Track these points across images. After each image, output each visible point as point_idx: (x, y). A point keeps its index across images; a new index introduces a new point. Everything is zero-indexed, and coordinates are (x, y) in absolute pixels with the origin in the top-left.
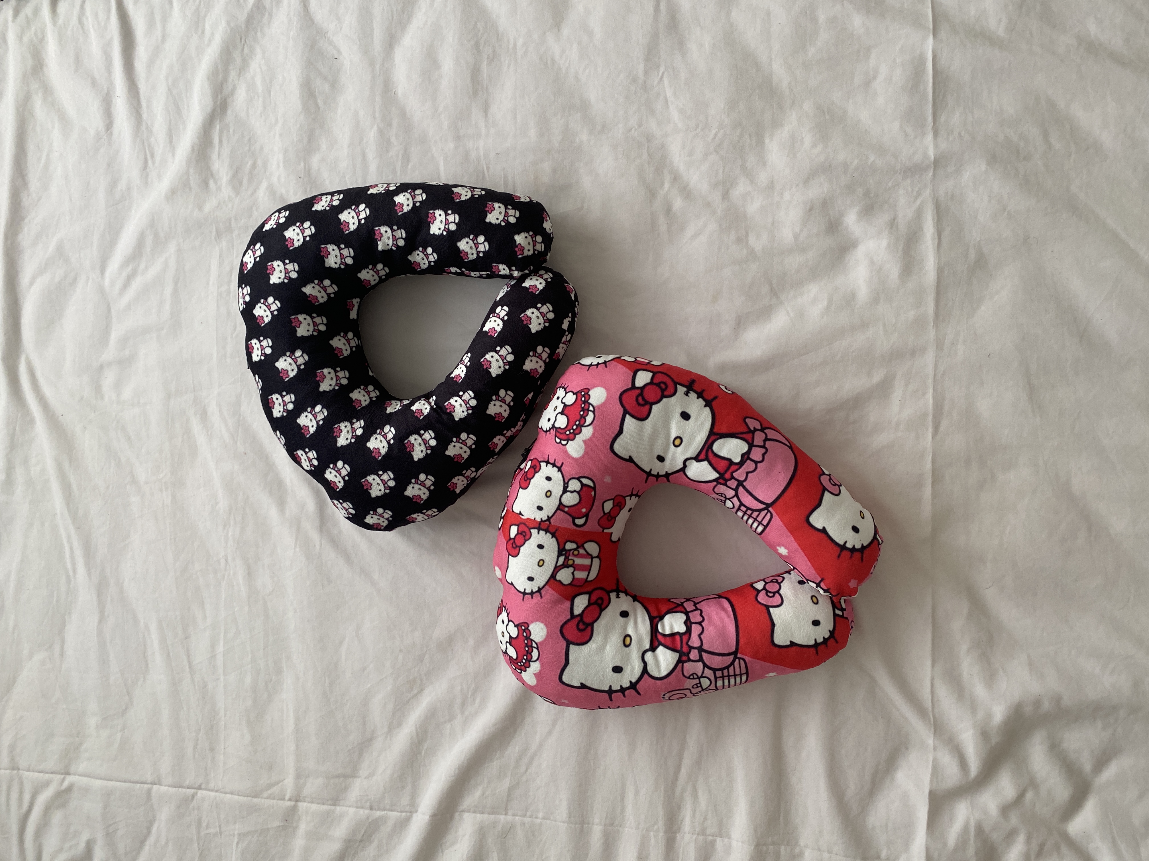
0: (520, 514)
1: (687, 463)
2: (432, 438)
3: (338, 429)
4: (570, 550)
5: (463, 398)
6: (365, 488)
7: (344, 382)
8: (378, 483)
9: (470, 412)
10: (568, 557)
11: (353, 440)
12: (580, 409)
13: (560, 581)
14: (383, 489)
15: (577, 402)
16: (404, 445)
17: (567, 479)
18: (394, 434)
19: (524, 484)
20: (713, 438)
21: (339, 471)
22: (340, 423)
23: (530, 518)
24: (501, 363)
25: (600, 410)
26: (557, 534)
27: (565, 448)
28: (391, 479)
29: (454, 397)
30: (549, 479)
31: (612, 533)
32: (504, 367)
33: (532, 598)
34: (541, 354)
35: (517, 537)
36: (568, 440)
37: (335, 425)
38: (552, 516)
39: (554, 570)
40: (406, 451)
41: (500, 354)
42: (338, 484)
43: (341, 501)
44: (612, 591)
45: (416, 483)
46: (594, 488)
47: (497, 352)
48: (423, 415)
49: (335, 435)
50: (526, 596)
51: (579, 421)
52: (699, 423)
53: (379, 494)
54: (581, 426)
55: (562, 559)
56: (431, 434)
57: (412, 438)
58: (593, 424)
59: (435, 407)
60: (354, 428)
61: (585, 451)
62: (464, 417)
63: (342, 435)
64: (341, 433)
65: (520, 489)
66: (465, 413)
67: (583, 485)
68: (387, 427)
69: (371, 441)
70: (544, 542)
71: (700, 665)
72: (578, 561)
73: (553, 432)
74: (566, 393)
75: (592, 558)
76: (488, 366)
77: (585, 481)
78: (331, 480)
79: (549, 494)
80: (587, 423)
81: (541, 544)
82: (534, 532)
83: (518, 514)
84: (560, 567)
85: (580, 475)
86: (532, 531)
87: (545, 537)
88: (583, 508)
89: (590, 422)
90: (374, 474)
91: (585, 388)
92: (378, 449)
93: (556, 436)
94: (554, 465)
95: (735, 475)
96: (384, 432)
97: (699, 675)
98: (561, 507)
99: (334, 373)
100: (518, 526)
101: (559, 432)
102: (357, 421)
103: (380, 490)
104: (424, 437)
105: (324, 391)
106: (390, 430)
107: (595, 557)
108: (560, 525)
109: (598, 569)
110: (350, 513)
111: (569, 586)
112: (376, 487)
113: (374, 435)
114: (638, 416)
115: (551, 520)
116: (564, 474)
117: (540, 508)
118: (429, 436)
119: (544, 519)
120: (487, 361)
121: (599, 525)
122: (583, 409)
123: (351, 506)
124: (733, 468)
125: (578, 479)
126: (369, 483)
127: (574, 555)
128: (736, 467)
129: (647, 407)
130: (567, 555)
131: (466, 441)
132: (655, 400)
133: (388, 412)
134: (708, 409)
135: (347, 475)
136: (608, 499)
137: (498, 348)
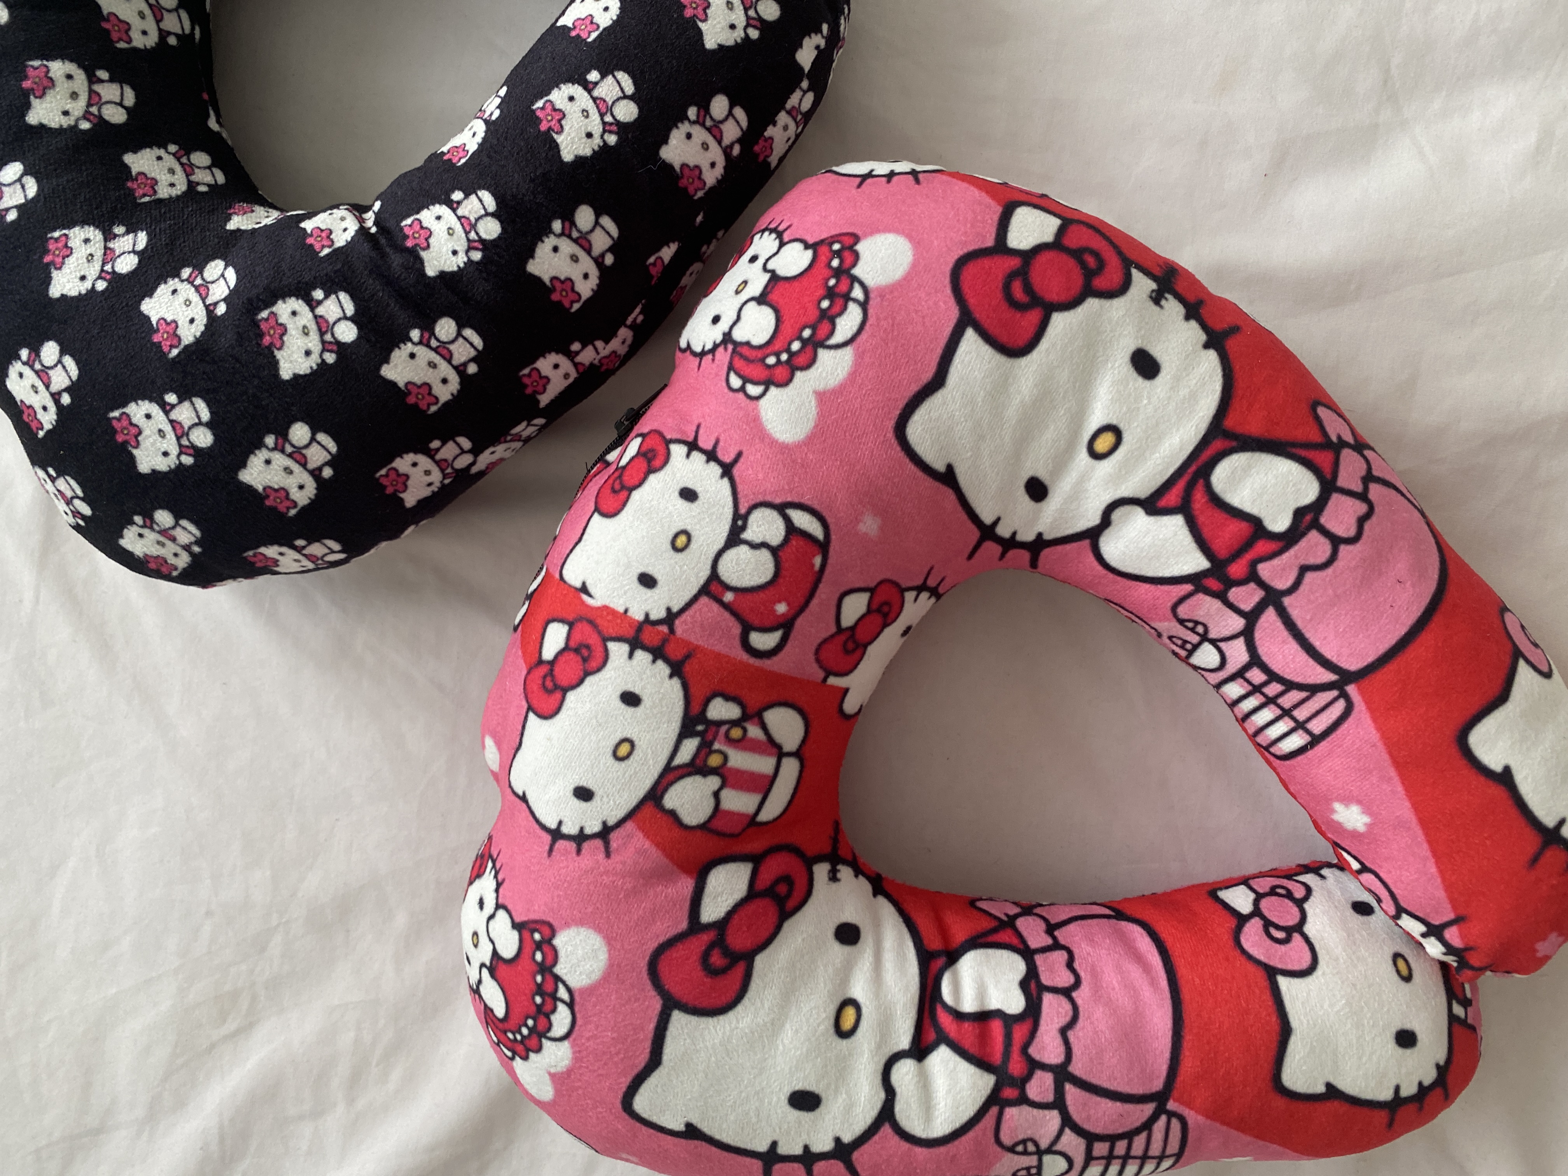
0: (584, 589)
1: (1116, 515)
2: (345, 318)
3: (60, 245)
4: (719, 723)
5: (460, 212)
6: (120, 438)
7: (116, 115)
8: (160, 431)
9: (477, 256)
10: (711, 743)
11: (101, 286)
12: (821, 292)
13: (673, 814)
14: (174, 450)
15: (814, 271)
16: (256, 324)
17: (746, 505)
18: (232, 286)
19: (609, 503)
20: (1218, 444)
21: (43, 374)
22: (69, 228)
23: (612, 605)
24: (595, 124)
25: (885, 303)
26: (687, 668)
27: (756, 409)
28: (200, 423)
29: (433, 204)
30: (689, 495)
31: (846, 691)
32: (602, 137)
33: (579, 852)
34: (722, 122)
35: (562, 659)
36: (767, 384)
37: (54, 230)
38: (683, 610)
39: (662, 776)
40: (259, 345)
41: (596, 93)
42: (41, 415)
43: (51, 471)
44: (820, 859)
45: (279, 448)
46: (824, 547)
47: (588, 87)
48: (330, 247)
49: (47, 259)
50: (561, 844)
51: (814, 328)
52: (1184, 392)
53: (163, 465)
54: (815, 345)
55: (690, 746)
56: (345, 306)
57: (284, 309)
58: (855, 344)
59: (374, 230)
60: (113, 250)
61: (816, 426)
62: (455, 269)
63: (71, 263)
64: (68, 256)
65: (596, 515)
66: (461, 259)
67: (790, 528)
68: (216, 266)
69: (155, 295)
70: (643, 688)
71: (1053, 1119)
72: (739, 760)
73: (723, 356)
74: (782, 245)
75: (781, 754)
76: (553, 123)
77: (801, 519)
78: (22, 401)
79: (681, 541)
80: (839, 336)
81: (632, 690)
82: (618, 650)
83: (576, 589)
84: (680, 772)
85: (789, 499)
86: (612, 646)
87: (648, 672)
88: (780, 602)
89: (849, 335)
90: (151, 401)
91: (844, 231)
92: (173, 325)
93: (731, 368)
94: (711, 456)
95: (1265, 570)
96: (203, 279)
97: (1044, 1144)
98: (714, 587)
99: (86, 83)
100: (571, 625)
101: (741, 356)
102: (128, 232)
103: (166, 454)
104: (320, 311)
105: (42, 126)
106: (223, 275)
107: (789, 754)
108: (700, 643)
109: (791, 791)
110: (79, 513)
111: (699, 833)
112: (155, 441)
113: (171, 282)
114: (1004, 339)
115: (677, 622)
116: (740, 488)
117: (647, 581)
118: (339, 310)
119: (654, 616)
120: (555, 110)
121: (818, 661)
122: (831, 294)
123: (79, 492)
124: (1262, 547)
125: (781, 509)
126: (131, 424)
127: (730, 741)
128: (1273, 546)
129: (1034, 316)
130: (710, 737)
131: (452, 347)
132: (1063, 298)
133: (231, 226)
134: (1212, 355)
135: (67, 390)
136: (857, 585)
137: (594, 76)
